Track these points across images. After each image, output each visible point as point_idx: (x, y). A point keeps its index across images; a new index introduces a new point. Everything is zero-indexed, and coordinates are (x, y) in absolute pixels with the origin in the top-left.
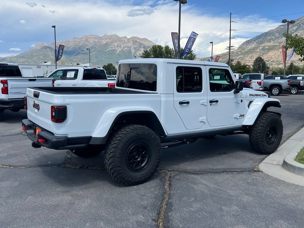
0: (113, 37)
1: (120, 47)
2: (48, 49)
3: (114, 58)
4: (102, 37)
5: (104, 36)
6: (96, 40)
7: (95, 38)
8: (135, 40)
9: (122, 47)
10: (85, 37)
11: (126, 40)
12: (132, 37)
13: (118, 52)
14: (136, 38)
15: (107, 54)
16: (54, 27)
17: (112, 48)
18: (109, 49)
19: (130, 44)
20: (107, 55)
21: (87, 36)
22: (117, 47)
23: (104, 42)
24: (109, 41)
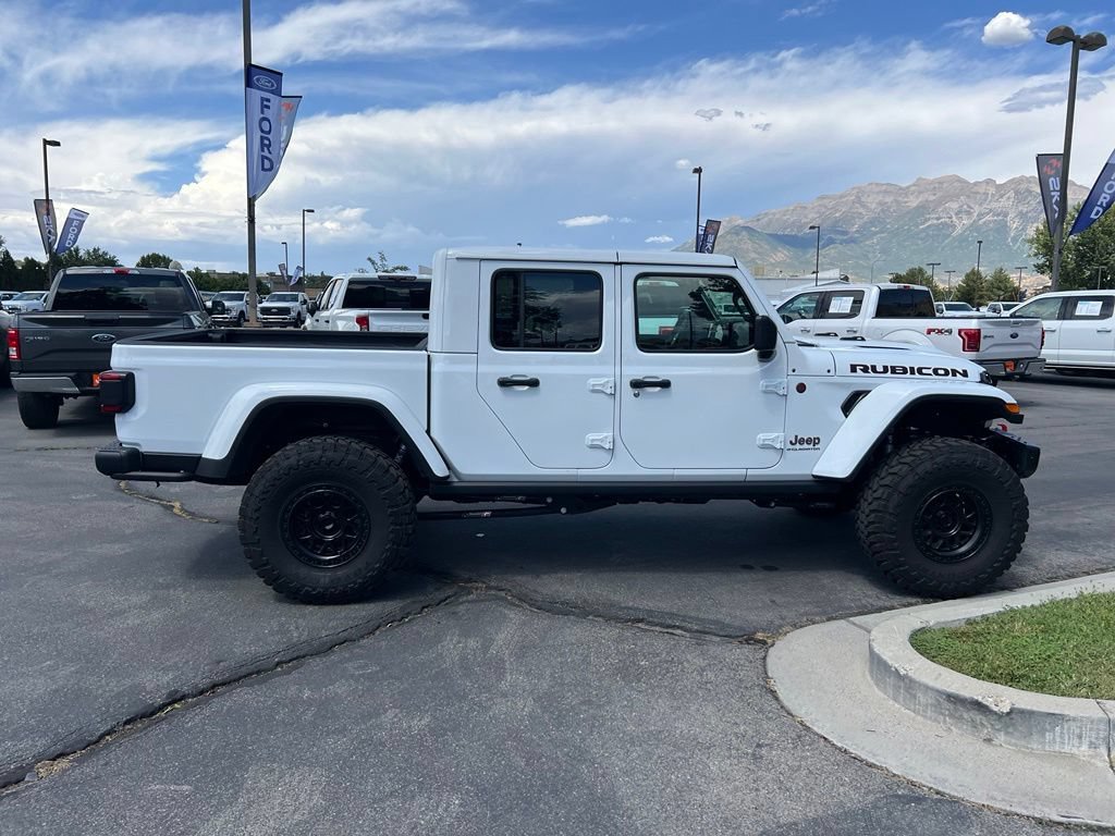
0: (945, 185)
1: (969, 213)
2: (744, 233)
3: (943, 249)
4: (908, 187)
5: (914, 185)
6: (889, 199)
7: (885, 192)
8: (1023, 186)
9: (975, 214)
10: (855, 191)
11: (992, 190)
12: (1013, 180)
13: (959, 230)
14: (1030, 182)
15: (922, 239)
16: (698, 171)
17: (938, 219)
18: (930, 223)
19: (1005, 203)
20: (920, 242)
21: (859, 188)
22: (956, 214)
23: (913, 202)
24: (932, 198)
